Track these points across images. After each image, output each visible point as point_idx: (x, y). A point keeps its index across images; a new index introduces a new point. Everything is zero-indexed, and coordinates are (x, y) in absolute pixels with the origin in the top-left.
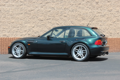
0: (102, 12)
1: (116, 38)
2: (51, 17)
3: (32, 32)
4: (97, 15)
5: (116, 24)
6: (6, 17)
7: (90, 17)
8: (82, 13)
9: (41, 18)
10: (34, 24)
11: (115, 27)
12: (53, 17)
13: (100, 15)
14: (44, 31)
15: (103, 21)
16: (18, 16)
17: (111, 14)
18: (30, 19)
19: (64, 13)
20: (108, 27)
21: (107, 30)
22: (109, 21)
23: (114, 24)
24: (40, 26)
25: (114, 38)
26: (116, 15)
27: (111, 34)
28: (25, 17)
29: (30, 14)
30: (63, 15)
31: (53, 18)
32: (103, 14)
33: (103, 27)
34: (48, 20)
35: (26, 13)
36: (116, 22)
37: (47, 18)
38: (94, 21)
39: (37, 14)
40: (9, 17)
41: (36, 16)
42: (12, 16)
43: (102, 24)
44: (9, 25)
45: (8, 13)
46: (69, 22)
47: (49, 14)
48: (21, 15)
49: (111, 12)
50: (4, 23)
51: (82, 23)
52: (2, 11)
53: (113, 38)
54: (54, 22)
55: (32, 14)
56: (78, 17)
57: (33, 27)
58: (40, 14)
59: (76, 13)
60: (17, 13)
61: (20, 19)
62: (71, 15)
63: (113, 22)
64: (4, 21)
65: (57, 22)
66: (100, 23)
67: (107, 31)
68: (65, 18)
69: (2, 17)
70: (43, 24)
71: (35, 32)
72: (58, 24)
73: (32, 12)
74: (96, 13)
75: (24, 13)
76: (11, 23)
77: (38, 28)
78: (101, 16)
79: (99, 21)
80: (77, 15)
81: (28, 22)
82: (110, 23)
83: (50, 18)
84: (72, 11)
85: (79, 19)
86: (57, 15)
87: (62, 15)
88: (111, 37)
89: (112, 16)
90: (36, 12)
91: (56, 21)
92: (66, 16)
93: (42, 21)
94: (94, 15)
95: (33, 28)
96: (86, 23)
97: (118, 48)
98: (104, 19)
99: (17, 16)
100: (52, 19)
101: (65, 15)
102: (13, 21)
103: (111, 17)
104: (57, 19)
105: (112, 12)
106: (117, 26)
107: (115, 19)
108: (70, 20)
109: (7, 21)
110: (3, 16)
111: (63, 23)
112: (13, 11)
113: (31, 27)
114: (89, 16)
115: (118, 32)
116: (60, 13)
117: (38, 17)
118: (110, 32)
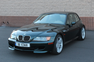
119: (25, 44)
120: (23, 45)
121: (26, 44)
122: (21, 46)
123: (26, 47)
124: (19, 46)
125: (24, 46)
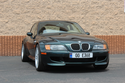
0: (98, 2)
1: (119, 36)
2: (30, 10)
3: (5, 28)
4: (93, 6)
5: (119, 17)
7: (83, 9)
8: (71, 4)
9: (17, 11)
10: (8, 18)
11: (117, 22)
13: (96, 5)
14: (21, 28)
15: (100, 14)
17: (111, 5)
18: (3, 12)
19: (47, 4)
20: (107, 21)
21: (106, 25)
22: (109, 13)
23: (116, 18)
24: (16, 22)
25: (116, 36)
26: (119, 6)
27: (111, 31)
29: (2, 6)
30: (46, 7)
31: (32, 10)
32: (100, 5)
33: (101, 21)
34: (27, 14)
36: (118, 15)
37: (25, 11)
38: (87, 14)
39: (11, 5)
41: (10, 8)
43: (99, 18)
46: (54, 15)
47: (27, 6)
49: (111, 2)
51: (71, 16)
53: (114, 36)
54: (34, 15)
55: (4, 5)
56: (66, 9)
57: (7, 22)
58: (15, 6)
59: (64, 3)
62: (57, 6)
63: (115, 14)
65: (39, 16)
66: (96, 16)
67: (105, 27)
68: (49, 10)
70: (19, 18)
71: (9, 29)
72: (40, 19)
73: (5, 3)
74: (90, 3)
77: (13, 23)
78: (98, 8)
79: (94, 14)
80: (65, 6)
82: (110, 16)
83: (29, 10)
84: (58, 1)
85: (67, 11)
86: (39, 7)
87: (45, 6)
88: (111, 34)
89: (113, 6)
90: (10, 3)
91: (37, 14)
92: (50, 8)
93: (19, 15)
94: (88, 6)
95: (7, 24)
96: (77, 16)
97: (121, 48)
98: (102, 11)
100: (31, 12)
101: (49, 6)
103: (112, 9)
104: (38, 12)
105: (113, 2)
106: (119, 20)
107: (116, 11)
108: (55, 13)
111: (46, 17)
113: (4, 23)
114: (82, 7)
115: (121, 28)
116: (42, 4)
117: (12, 10)
118: (111, 28)
119: (86, 54)
120: (84, 55)
121: (88, 54)
122: (81, 57)
123: (88, 57)
124: (78, 57)
125: (86, 57)
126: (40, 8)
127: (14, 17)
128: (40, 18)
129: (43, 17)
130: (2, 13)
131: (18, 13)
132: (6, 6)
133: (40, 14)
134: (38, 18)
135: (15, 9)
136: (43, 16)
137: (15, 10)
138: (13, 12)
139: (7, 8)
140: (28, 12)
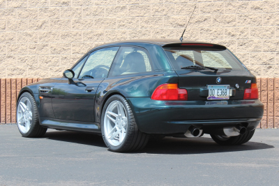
2: (209, 15)
6: (82, 21)
9: (180, 18)
12: (216, 14)
16: (115, 17)
18: (147, 22)
28: (133, 19)
29: (146, 8)
30: (250, 6)
34: (201, 25)
35: (135, 6)
37: (197, 17)
39: (166, 6)
40: (89, 22)
41: (164, 13)
42: (98, 17)
44: (88, 43)
45: (86, 9)
46: (269, 26)
47: (202, 5)
48: (122, 13)
50: (78, 37)
52: (71, 4)
54: (220, 27)
55: (151, 6)
58: (176, 6)
60: (110, 7)
61: (117, 24)
64: (75, 31)
65: (230, 29)
68: (256, 14)
69: (72, 22)
72: (233, 36)
75: (128, 7)
76: (96, 38)
81: (140, 32)
83: (206, 15)
86: (231, 7)
87: (247, 4)
90: (164, 1)
91: (227, 25)
92: (259, 8)
99: (111, 17)
100: (212, 20)
101: (256, 4)
102: (100, 31)
104: (228, 20)
108: (272, 21)
109: (83, 31)
110: (74, 19)
111: (249, 31)
112: (99, 2)
117: (169, 18)
126: (234, 9)
127: (172, 32)
128: (232, 33)
129: (242, 32)
130: (146, 25)
131: (181, 23)
132: (155, 7)
133: (234, 23)
134: (229, 33)
135: (175, 13)
136: (241, 28)
137: (175, 17)
138: (171, 20)
139: (157, 13)
140: (205, 20)
